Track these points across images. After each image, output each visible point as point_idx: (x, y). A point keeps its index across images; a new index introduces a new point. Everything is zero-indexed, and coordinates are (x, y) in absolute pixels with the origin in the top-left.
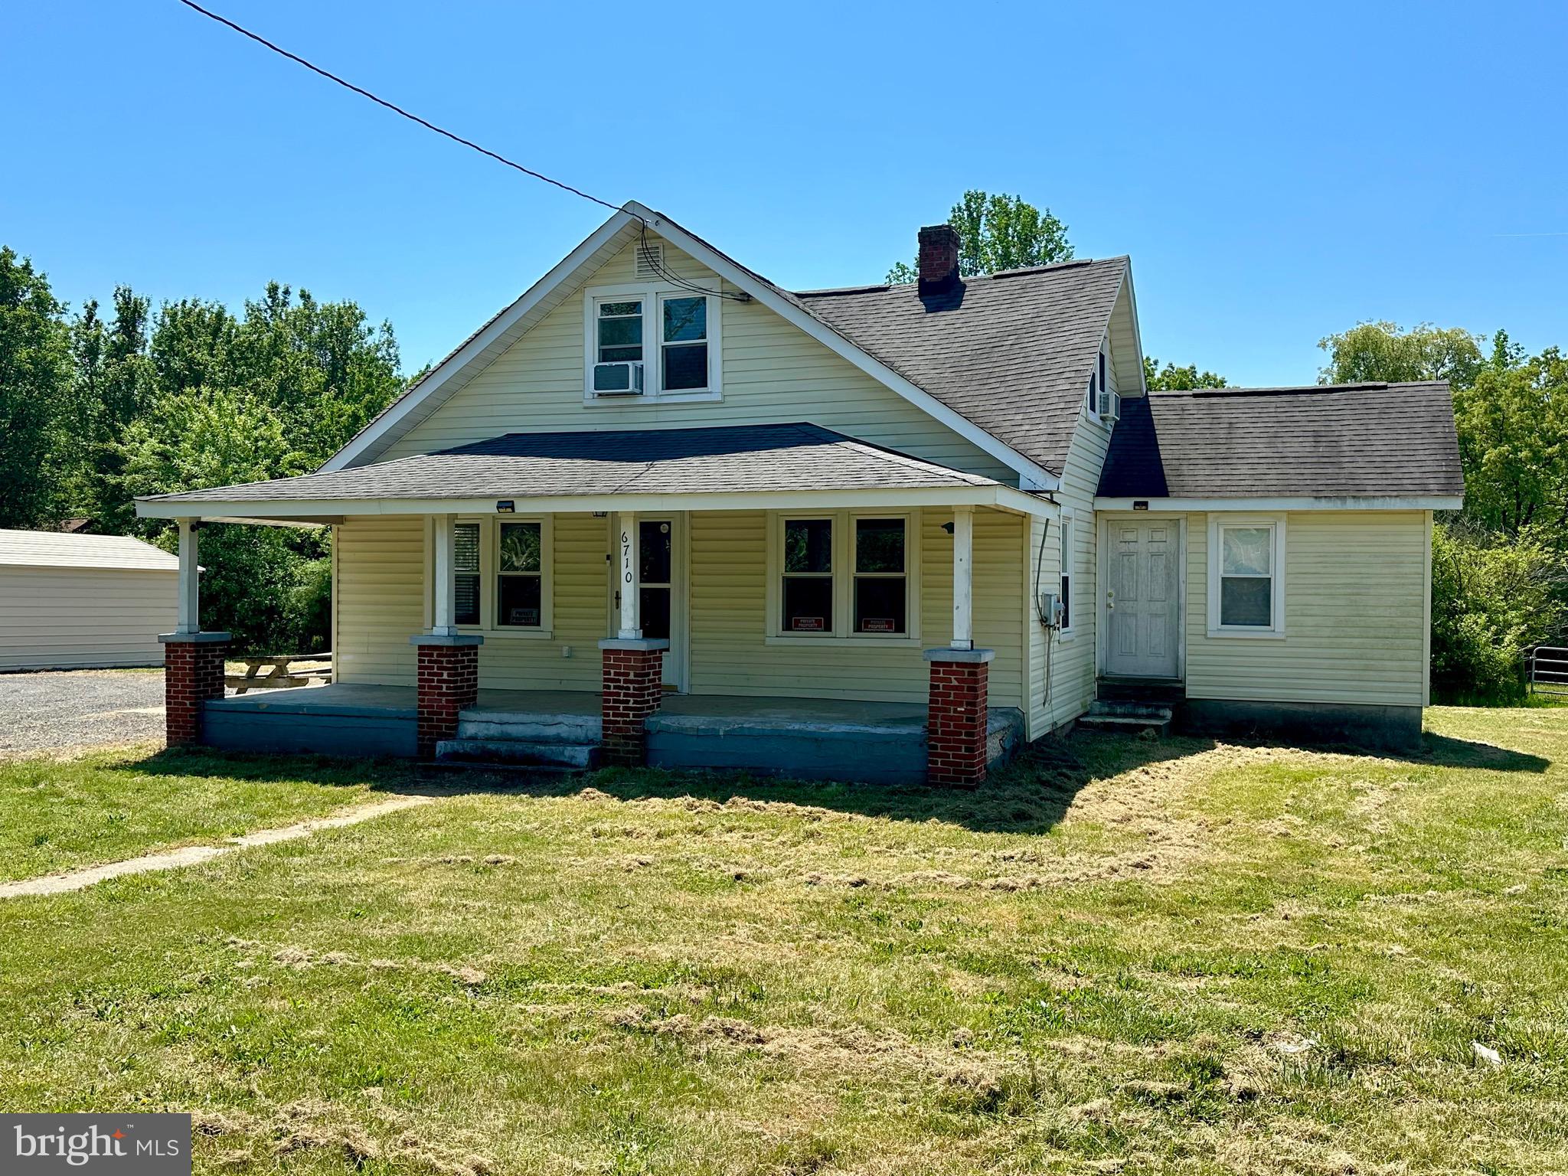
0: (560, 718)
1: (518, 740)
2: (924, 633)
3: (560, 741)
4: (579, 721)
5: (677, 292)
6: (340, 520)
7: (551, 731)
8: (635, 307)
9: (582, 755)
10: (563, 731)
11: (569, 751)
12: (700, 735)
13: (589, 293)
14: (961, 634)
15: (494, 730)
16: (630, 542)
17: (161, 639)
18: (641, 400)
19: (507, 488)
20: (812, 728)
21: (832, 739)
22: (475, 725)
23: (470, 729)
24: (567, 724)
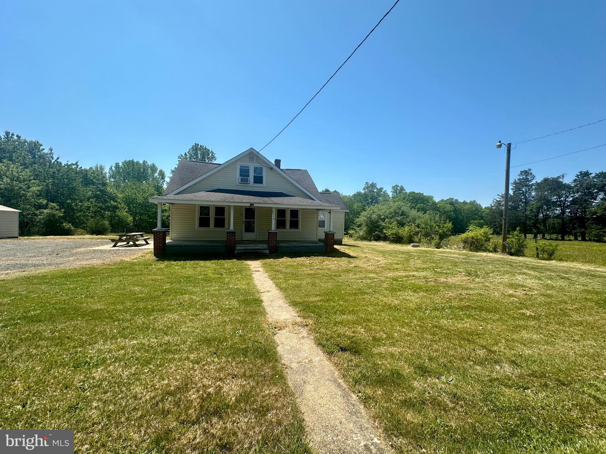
0: (258, 245)
1: (248, 250)
3: (258, 249)
4: (262, 245)
6: (173, 204)
7: (257, 248)
8: (248, 167)
9: (268, 252)
10: (259, 247)
11: (265, 251)
12: (287, 247)
13: (238, 163)
15: (244, 248)
16: (274, 213)
18: (249, 185)
19: (252, 201)
20: (307, 245)
21: (311, 246)
22: (239, 247)
23: (238, 248)
24: (260, 246)
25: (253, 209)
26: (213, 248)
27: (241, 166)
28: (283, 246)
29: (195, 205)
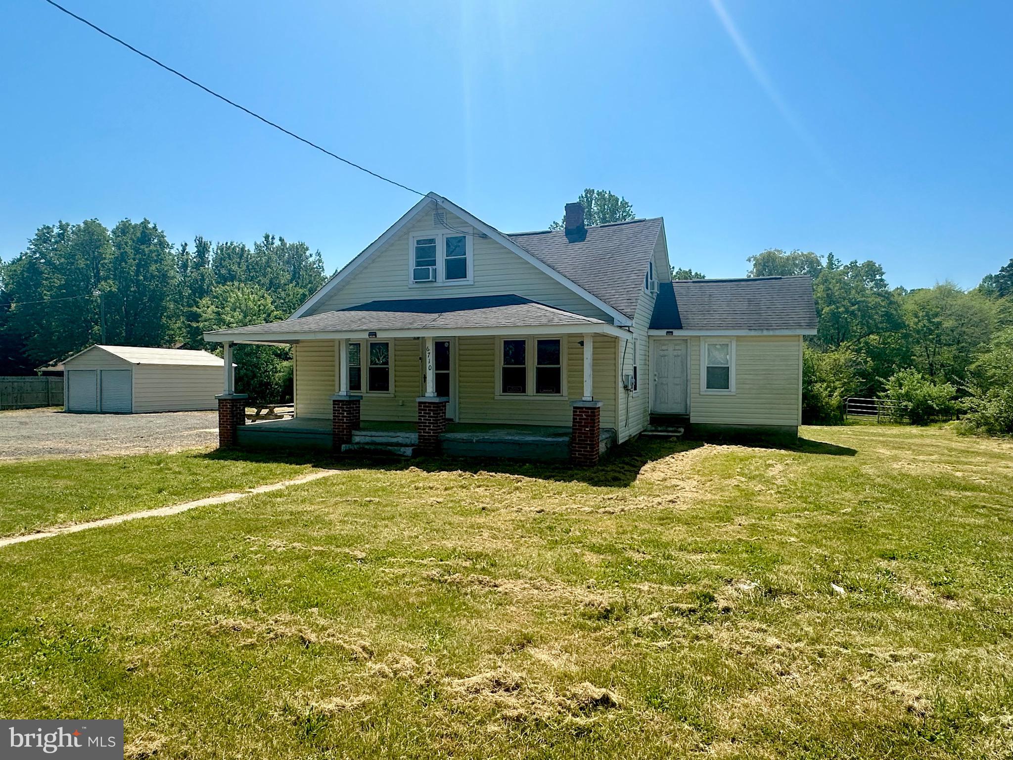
0: (398, 434)
2: (569, 394)
4: (407, 435)
5: (451, 233)
6: (297, 342)
7: (394, 440)
8: (433, 241)
9: (409, 451)
10: (400, 440)
11: (403, 449)
12: (464, 442)
13: (411, 234)
14: (587, 394)
15: (368, 439)
16: (431, 351)
17: (216, 398)
18: (435, 285)
19: (373, 326)
20: (517, 438)
21: (527, 444)
22: (359, 437)
23: (357, 439)
24: (402, 437)
25: (446, 345)
26: (311, 436)
27: (418, 242)
28: (454, 440)
29: (333, 341)
